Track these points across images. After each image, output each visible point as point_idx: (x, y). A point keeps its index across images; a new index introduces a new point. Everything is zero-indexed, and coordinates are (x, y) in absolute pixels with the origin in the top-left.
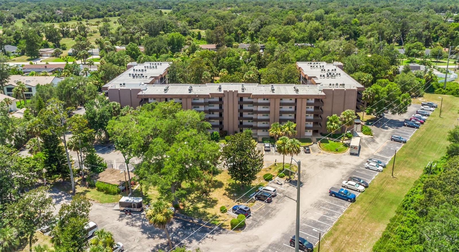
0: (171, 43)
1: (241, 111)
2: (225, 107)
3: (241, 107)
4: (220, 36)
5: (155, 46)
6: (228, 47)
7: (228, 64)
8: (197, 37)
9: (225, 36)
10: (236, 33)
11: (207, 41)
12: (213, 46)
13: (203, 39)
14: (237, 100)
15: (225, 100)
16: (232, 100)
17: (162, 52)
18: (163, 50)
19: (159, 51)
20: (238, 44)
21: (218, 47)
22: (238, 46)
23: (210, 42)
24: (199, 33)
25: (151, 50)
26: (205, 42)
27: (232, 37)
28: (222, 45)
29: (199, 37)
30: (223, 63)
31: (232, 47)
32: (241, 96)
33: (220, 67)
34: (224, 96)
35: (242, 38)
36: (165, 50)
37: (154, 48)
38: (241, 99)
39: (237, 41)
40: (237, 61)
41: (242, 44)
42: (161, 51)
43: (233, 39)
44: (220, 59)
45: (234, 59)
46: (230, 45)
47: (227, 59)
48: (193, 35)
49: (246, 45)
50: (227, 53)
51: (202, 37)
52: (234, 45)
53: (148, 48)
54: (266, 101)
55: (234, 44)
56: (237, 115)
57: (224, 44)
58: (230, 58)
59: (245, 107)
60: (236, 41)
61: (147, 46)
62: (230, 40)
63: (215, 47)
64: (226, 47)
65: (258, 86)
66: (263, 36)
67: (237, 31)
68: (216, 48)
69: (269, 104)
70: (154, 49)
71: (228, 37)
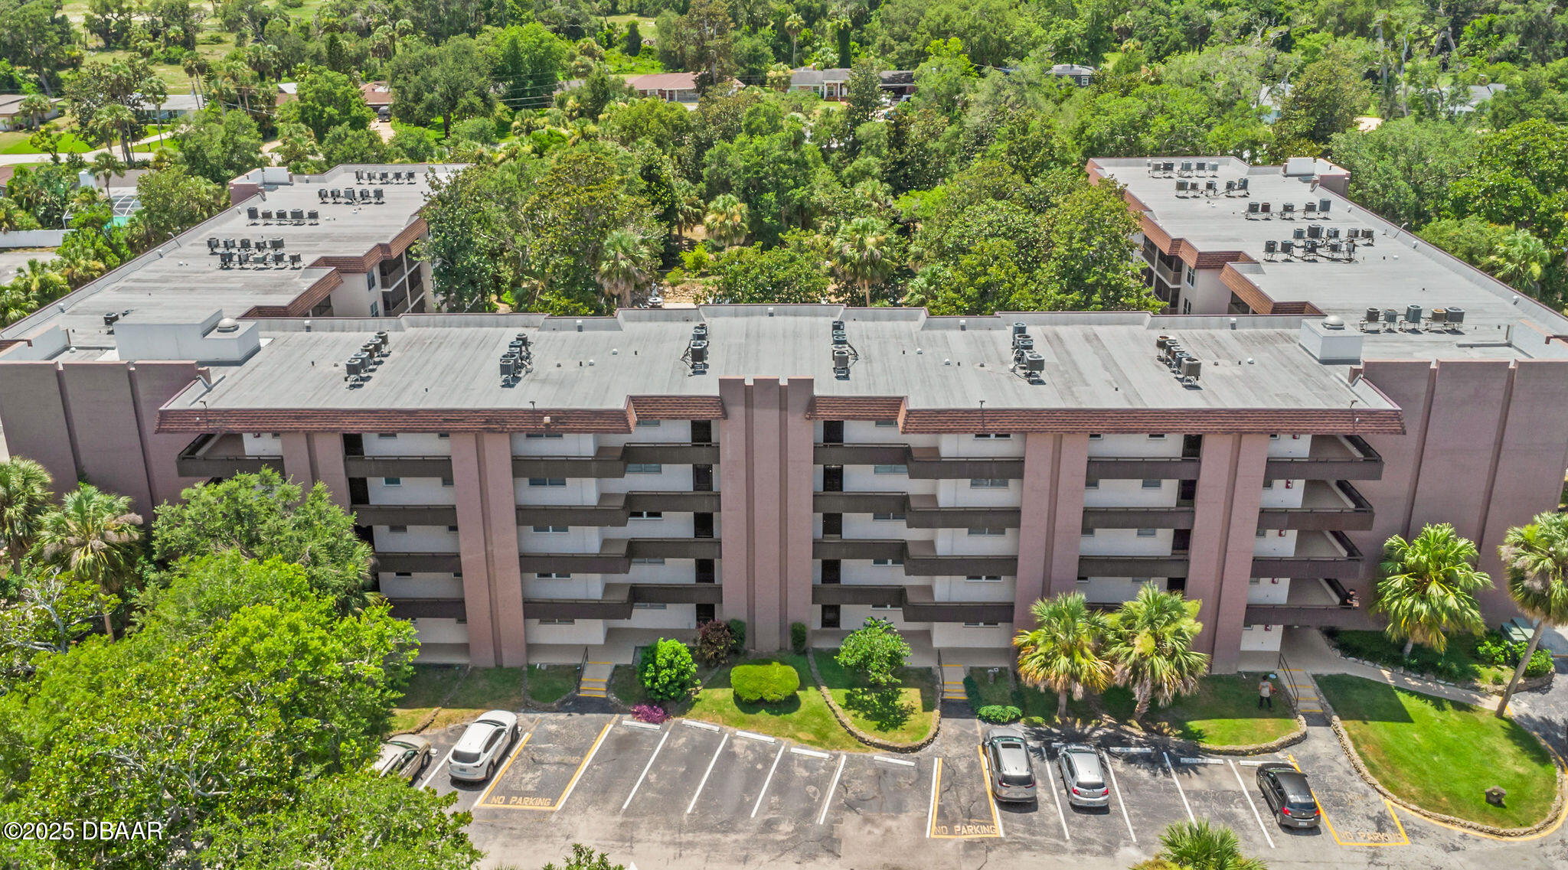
0: (508, 68)
1: (833, 504)
2: (727, 481)
3: (833, 479)
4: (712, 37)
5: (436, 82)
6: (748, 82)
7: (747, 170)
8: (624, 45)
9: (736, 39)
10: (779, 26)
11: (661, 59)
12: (685, 81)
13: (650, 52)
14: (805, 434)
15: (728, 436)
16: (775, 439)
17: (465, 110)
18: (470, 98)
19: (453, 107)
20: (790, 72)
21: (704, 84)
22: (789, 78)
23: (673, 62)
24: (633, 27)
25: (418, 98)
26: (657, 63)
27: (761, 41)
28: (721, 79)
29: (633, 45)
30: (722, 162)
31: (762, 83)
32: (833, 415)
33: (709, 184)
34: (725, 415)
35: (801, 46)
36: (477, 101)
37: (431, 90)
38: (833, 432)
39: (782, 57)
40: (792, 154)
41: (802, 69)
42: (463, 102)
43: (768, 51)
44: (709, 144)
45: (777, 144)
46: (753, 77)
47: (743, 144)
48: (609, 36)
49: (819, 74)
50: (744, 115)
51: (644, 45)
52: (771, 74)
53: (404, 92)
54: (993, 448)
55: (775, 71)
56: (807, 525)
57: (731, 73)
58: (757, 140)
59: (859, 478)
60: (778, 61)
61: (399, 82)
62: (755, 57)
63: (693, 86)
64: (737, 83)
65: (927, 326)
66: (892, 36)
67: (784, 16)
68: (698, 91)
69: (1010, 469)
70: (428, 96)
71: (747, 44)
